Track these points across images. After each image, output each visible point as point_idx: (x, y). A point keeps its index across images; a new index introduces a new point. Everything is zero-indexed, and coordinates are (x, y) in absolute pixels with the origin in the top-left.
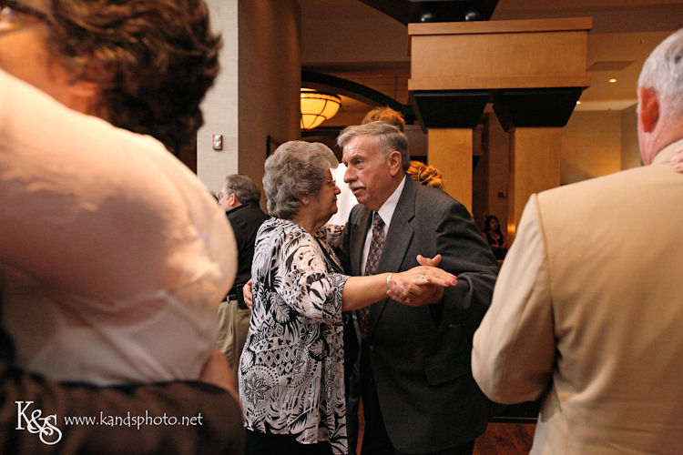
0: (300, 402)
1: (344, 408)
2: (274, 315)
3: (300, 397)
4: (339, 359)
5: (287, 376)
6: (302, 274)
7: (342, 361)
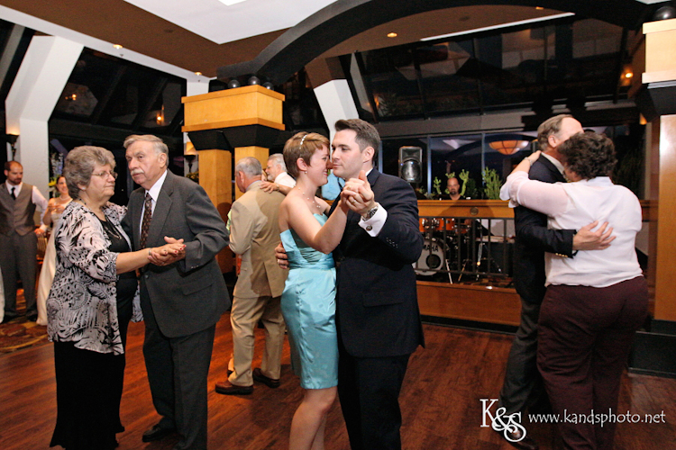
0: (78, 320)
1: (117, 324)
2: (63, 264)
3: (78, 317)
4: (112, 294)
5: (69, 302)
6: (89, 251)
7: (115, 295)
